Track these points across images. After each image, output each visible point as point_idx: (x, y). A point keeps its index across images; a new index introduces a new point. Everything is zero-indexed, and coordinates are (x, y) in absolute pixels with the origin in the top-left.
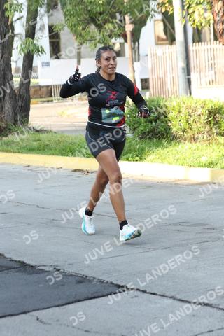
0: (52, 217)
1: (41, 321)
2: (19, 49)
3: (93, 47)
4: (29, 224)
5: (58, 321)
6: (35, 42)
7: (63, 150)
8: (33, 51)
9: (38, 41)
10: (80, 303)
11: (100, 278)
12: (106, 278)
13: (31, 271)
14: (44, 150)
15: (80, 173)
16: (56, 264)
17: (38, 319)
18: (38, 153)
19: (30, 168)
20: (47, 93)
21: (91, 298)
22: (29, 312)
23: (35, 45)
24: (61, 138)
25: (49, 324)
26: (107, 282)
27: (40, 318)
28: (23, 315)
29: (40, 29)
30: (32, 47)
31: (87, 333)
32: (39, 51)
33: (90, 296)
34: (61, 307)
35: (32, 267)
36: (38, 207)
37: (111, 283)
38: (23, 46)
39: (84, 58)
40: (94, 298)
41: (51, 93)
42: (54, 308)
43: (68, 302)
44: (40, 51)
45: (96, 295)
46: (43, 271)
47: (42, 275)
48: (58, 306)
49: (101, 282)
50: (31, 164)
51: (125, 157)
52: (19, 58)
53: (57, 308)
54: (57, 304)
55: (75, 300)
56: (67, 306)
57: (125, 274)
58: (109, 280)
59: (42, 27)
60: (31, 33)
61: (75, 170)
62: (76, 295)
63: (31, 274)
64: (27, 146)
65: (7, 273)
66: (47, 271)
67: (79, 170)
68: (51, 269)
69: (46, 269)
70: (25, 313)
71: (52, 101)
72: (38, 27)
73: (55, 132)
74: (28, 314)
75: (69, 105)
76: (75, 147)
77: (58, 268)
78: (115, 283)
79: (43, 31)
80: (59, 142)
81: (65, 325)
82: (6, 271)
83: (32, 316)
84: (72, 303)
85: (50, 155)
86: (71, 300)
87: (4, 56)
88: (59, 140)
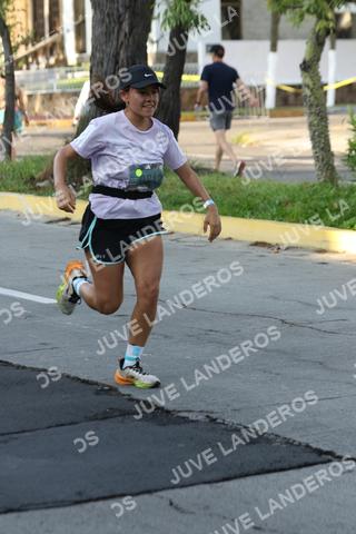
0: (207, 326)
1: (177, 508)
2: (161, 20)
3: (297, 20)
4: (166, 337)
5: (207, 507)
6: (192, 7)
7: (235, 206)
8: (187, 23)
9: (196, 5)
10: (249, 480)
11: (288, 437)
12: (297, 437)
13: (165, 420)
15: (265, 249)
16: (210, 408)
17: (171, 504)
19: (174, 237)
21: (269, 471)
22: (156, 491)
23: (191, 12)
24: (233, 183)
25: (192, 513)
26: (300, 444)
27: (176, 501)
28: (146, 496)
30: (185, 16)
31: (257, 532)
32: (197, 25)
33: (267, 467)
34: (215, 485)
35: (168, 412)
37: (307, 446)
38: (169, 14)
39: (285, 38)
40: (275, 471)
42: (202, 486)
43: (226, 476)
44: (200, 23)
45: (278, 466)
46: (185, 420)
47: (183, 427)
48: (209, 482)
49: (289, 442)
50: (175, 230)
51: (348, 222)
52: (162, 36)
53: (207, 487)
54: (208, 478)
55: (238, 473)
56: (226, 483)
57: (334, 432)
58: (304, 441)
61: (257, 244)
62: (242, 464)
63: (164, 425)
64: (170, 196)
65: (122, 422)
66: (192, 421)
67: (263, 244)
68: (201, 417)
69: (192, 416)
70: (149, 492)
73: (223, 174)
74: (155, 494)
75: (253, 125)
76: (258, 201)
77: (214, 416)
78: (314, 445)
80: (229, 192)
81: (219, 515)
82: (120, 419)
83: (162, 497)
84: (235, 477)
86: (232, 473)
87: (134, 31)
88: (228, 188)
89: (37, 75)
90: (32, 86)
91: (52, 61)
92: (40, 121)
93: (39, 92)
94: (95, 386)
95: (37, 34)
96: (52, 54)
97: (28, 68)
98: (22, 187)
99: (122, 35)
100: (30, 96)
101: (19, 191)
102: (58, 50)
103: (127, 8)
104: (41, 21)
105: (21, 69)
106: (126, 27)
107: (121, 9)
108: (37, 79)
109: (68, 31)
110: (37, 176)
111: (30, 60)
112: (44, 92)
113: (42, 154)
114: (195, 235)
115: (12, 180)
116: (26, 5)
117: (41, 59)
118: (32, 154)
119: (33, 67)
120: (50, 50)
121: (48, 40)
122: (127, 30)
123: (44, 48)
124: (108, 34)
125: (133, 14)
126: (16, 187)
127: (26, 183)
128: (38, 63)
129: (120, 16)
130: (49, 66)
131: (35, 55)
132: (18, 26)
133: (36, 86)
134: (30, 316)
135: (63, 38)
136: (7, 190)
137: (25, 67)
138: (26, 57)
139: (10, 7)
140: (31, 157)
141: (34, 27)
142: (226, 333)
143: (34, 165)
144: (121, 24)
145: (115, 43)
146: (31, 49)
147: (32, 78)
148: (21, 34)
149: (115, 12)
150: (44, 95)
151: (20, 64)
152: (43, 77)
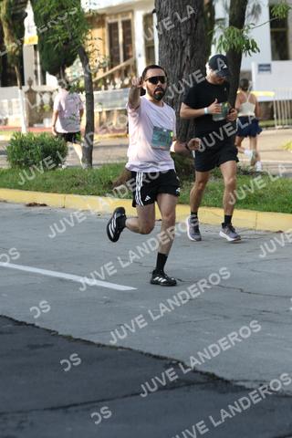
0: (260, 307)
2: (217, 44)
4: (225, 317)
6: (245, 33)
7: (285, 203)
8: (239, 46)
9: (247, 32)
13: (224, 389)
14: (255, 203)
16: (263, 378)
18: (246, 208)
20: (266, 114)
23: (243, 38)
24: (283, 184)
29: (253, 12)
30: (238, 41)
32: (248, 48)
35: (227, 381)
36: (242, 291)
38: (224, 39)
41: (273, 114)
44: (252, 47)
46: (242, 389)
59: (257, 10)
60: (238, 20)
63: (224, 393)
65: (188, 391)
68: (255, 386)
69: (247, 385)
71: (274, 126)
72: (249, 9)
79: (256, 16)
80: (279, 191)
82: (186, 388)
85: (265, 210)
87: (195, 54)
88: (279, 188)
89: (113, 94)
90: (110, 104)
91: (127, 82)
92: (115, 134)
93: (116, 109)
94: (165, 361)
95: (113, 60)
96: (126, 76)
97: (106, 89)
98: (101, 191)
99: (185, 59)
100: (108, 112)
101: (99, 195)
102: (131, 72)
103: (188, 35)
104: (116, 48)
105: (100, 89)
106: (188, 51)
107: (183, 36)
108: (114, 98)
109: (140, 56)
110: (114, 181)
111: (108, 81)
112: (120, 108)
113: (118, 162)
114: (251, 229)
115: (93, 184)
116: (104, 34)
117: (117, 80)
118: (109, 162)
119: (111, 87)
120: (125, 73)
121: (122, 64)
122: (189, 54)
123: (120, 71)
124: (172, 58)
125: (194, 41)
126: (96, 191)
127: (105, 187)
128: (114, 84)
129: (182, 43)
130: (124, 86)
131: (112, 76)
132: (96, 52)
133: (113, 103)
134: (109, 302)
135: (135, 62)
136: (89, 194)
137: (103, 87)
138: (104, 79)
139: (89, 37)
140: (109, 164)
141: (111, 53)
142: (277, 313)
143: (112, 172)
144: (184, 48)
145: (179, 65)
146: (108, 72)
147: (109, 97)
148: (98, 59)
149: (178, 39)
150: (120, 111)
151: (99, 85)
152: (119, 96)
